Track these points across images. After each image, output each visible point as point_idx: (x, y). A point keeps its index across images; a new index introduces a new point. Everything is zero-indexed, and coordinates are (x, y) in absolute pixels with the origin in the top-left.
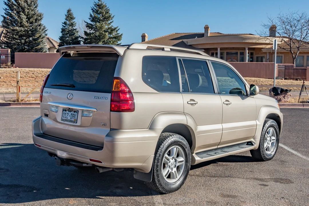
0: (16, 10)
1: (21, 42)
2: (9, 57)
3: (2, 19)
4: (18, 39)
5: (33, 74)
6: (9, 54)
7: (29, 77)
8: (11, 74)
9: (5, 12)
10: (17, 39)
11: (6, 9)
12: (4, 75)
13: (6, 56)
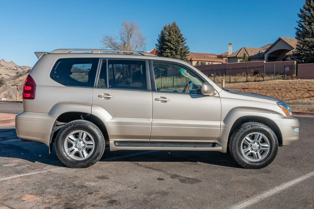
0: (307, 21)
1: (310, 53)
2: (295, 68)
3: (296, 31)
4: (308, 50)
5: (308, 85)
6: (295, 66)
7: (303, 88)
8: (287, 85)
9: (298, 24)
10: (306, 50)
11: (301, 21)
12: (279, 86)
13: (289, 68)
